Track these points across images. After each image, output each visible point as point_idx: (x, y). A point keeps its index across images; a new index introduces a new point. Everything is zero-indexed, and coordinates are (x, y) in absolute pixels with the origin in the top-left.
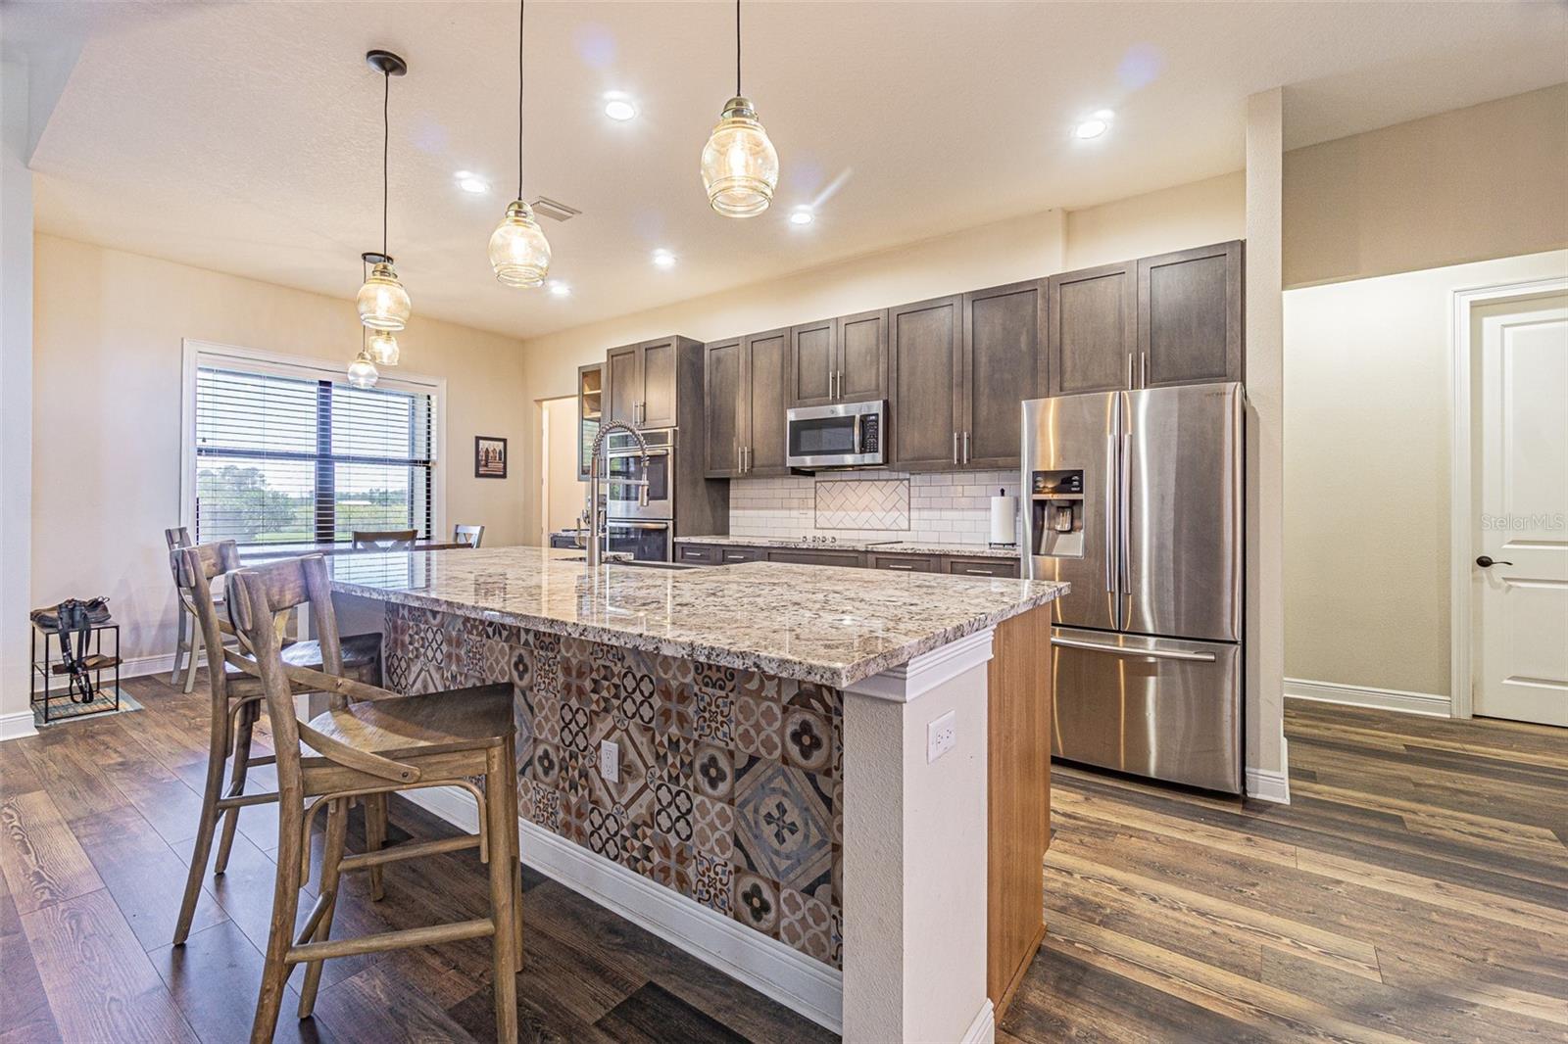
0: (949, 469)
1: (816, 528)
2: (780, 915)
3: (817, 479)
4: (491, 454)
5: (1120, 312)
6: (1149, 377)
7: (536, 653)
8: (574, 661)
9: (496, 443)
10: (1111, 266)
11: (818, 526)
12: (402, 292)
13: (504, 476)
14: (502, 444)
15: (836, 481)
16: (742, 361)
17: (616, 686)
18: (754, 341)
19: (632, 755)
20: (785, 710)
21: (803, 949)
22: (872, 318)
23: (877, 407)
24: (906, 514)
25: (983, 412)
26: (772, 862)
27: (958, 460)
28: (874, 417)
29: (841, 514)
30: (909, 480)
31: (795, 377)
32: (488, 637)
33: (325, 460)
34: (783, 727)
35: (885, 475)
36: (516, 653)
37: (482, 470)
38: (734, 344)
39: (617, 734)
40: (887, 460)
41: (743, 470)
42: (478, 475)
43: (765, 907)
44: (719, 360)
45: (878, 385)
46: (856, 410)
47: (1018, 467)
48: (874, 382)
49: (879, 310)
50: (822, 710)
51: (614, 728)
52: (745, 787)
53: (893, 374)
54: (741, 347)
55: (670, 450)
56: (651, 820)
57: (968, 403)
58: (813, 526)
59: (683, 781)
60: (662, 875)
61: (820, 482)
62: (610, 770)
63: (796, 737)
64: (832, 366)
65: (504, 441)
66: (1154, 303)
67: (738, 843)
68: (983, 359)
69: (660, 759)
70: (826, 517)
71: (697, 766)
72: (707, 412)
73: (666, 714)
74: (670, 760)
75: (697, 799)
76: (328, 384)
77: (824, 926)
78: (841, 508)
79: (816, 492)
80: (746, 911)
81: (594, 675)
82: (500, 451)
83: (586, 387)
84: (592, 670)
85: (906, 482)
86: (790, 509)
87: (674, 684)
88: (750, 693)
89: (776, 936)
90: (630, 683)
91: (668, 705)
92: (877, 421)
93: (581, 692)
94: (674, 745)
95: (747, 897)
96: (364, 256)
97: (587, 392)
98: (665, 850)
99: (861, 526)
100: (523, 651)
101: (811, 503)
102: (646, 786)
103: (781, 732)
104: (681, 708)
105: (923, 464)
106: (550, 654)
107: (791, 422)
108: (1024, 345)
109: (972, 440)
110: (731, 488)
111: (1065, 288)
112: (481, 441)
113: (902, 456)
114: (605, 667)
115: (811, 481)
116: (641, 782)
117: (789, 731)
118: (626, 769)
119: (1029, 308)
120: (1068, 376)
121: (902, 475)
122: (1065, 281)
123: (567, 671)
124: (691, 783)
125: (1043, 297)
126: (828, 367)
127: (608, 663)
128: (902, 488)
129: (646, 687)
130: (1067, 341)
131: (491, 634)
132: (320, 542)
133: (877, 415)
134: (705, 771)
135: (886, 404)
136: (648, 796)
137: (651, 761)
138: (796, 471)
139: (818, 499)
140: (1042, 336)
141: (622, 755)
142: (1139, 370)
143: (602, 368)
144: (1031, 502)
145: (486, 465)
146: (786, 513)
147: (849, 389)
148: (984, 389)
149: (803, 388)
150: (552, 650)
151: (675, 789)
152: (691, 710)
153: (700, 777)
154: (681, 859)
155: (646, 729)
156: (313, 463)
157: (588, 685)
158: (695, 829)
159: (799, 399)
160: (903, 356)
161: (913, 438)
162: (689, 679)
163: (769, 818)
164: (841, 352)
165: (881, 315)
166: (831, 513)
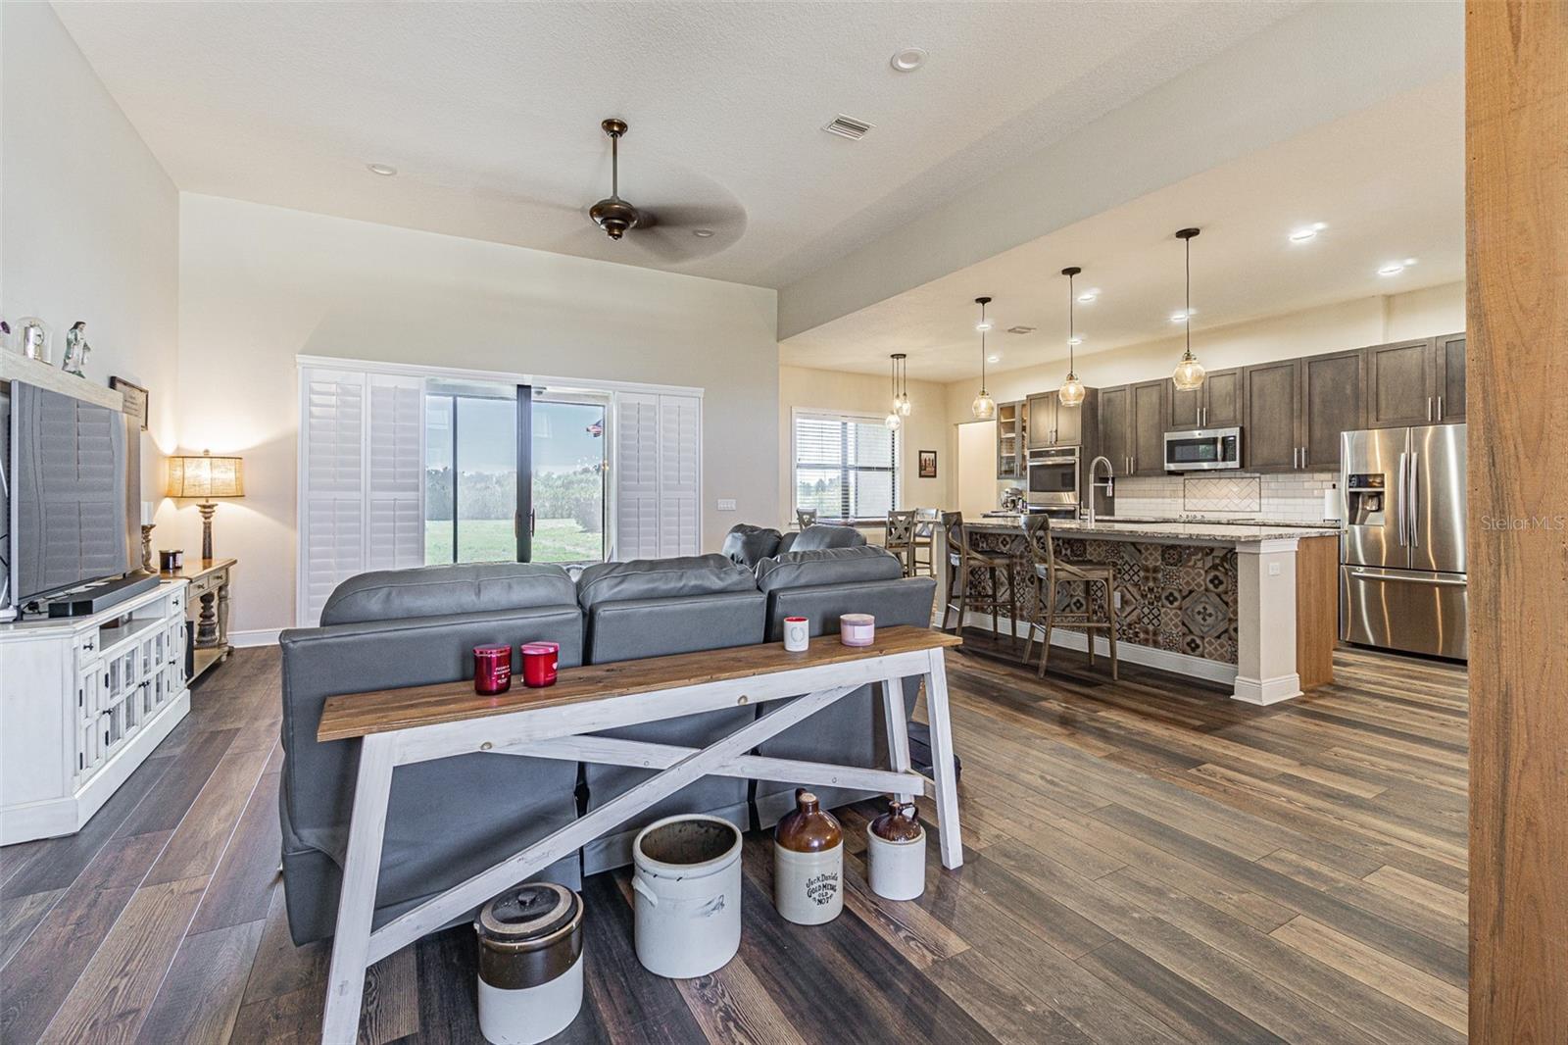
0: (1292, 471)
2: (1204, 647)
3: (1186, 478)
4: (928, 462)
5: (1423, 369)
6: (1445, 412)
8: (1094, 561)
9: (931, 454)
10: (1416, 341)
11: (1187, 509)
12: (991, 401)
13: (935, 476)
14: (933, 455)
16: (1128, 401)
17: (1119, 570)
18: (1136, 388)
19: (1128, 596)
20: (1206, 572)
21: (1215, 659)
22: (1232, 373)
23: (1235, 432)
25: (1317, 434)
26: (1200, 629)
27: (1298, 466)
28: (1232, 439)
29: (1204, 501)
30: (1260, 478)
31: (1170, 411)
33: (845, 469)
34: (1206, 578)
35: (1238, 474)
37: (923, 473)
38: (1122, 389)
39: (1119, 589)
40: (1242, 465)
41: (1130, 471)
42: (921, 476)
43: (1198, 646)
44: (1109, 400)
45: (1235, 417)
46: (1220, 433)
47: (1338, 470)
48: (1232, 414)
49: (1236, 369)
50: (1223, 570)
51: (1118, 586)
52: (1187, 603)
53: (1247, 409)
54: (1128, 392)
55: (1078, 460)
56: (1140, 620)
57: (1305, 429)
59: (1155, 603)
60: (1146, 642)
62: (1117, 604)
63: (1212, 581)
64: (1199, 404)
65: (935, 452)
66: (1449, 366)
67: (1184, 624)
68: (1317, 400)
69: (1144, 596)
70: (1191, 503)
71: (1163, 597)
72: (1101, 435)
73: (1147, 579)
74: (1149, 596)
75: (1163, 610)
77: (1225, 649)
78: (1206, 497)
79: (1185, 487)
80: (1188, 649)
82: (933, 460)
83: (1002, 418)
85: (1257, 480)
86: (1163, 497)
87: (1151, 566)
88: (1190, 567)
89: (1203, 656)
90: (1127, 567)
91: (1148, 574)
92: (1235, 441)
94: (1151, 590)
95: (1188, 644)
96: (892, 356)
97: (1003, 420)
98: (1146, 632)
99: (1221, 509)
101: (1181, 494)
102: (1136, 608)
103: (1204, 580)
104: (1154, 575)
105: (1271, 468)
107: (1168, 442)
108: (1349, 390)
109: (1308, 453)
111: (1380, 355)
112: (922, 454)
113: (1253, 464)
114: (1113, 562)
116: (1133, 607)
117: (1208, 580)
118: (1124, 602)
119: (1353, 368)
120: (1382, 412)
121: (1253, 475)
122: (1378, 351)
124: (1160, 604)
125: (1364, 360)
126: (1196, 403)
128: (1255, 483)
129: (1136, 568)
130: (1382, 389)
132: (843, 517)
133: (1235, 437)
134: (1167, 598)
135: (1242, 430)
136: (1138, 611)
137: (1139, 597)
138: (1171, 473)
139: (1187, 491)
140: (1362, 385)
141: (1122, 597)
142: (1437, 405)
143: (1016, 404)
144: (1348, 494)
145: (925, 469)
146: (1160, 500)
147: (1213, 419)
148: (1318, 420)
149: (1177, 418)
150: (1081, 557)
151: (1151, 607)
152: (1160, 575)
153: (1164, 601)
154: (1155, 634)
155: (1136, 585)
156: (839, 471)
158: (1163, 621)
159: (1175, 425)
160: (1255, 398)
161: (1261, 452)
162: (1158, 564)
163: (1199, 613)
164: (1207, 395)
165: (1237, 371)
166: (1197, 501)
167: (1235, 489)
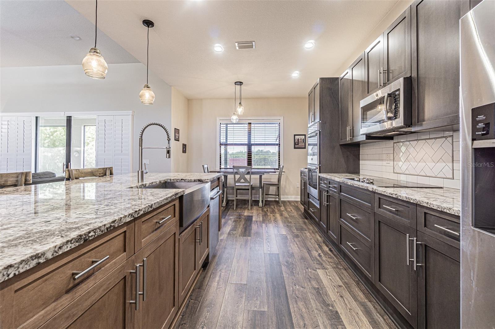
1: (394, 173)
3: (395, 141)
4: (300, 140)
9: (301, 136)
13: (305, 148)
14: (304, 136)
24: (450, 165)
29: (407, 164)
33: (249, 145)
42: (295, 148)
58: (393, 172)
61: (396, 143)
70: (399, 166)
76: (251, 123)
79: (394, 150)
82: (303, 139)
85: (450, 139)
101: (392, 156)
110: (360, 149)
112: (296, 136)
115: (391, 142)
139: (395, 154)
145: (298, 144)
156: (246, 146)
166: (402, 163)
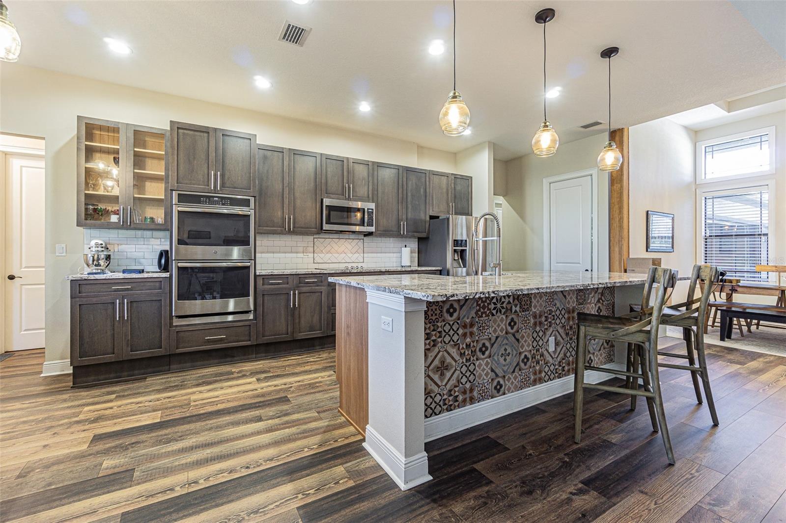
3: (315, 237)
7: (520, 314)
8: (538, 312)
11: (315, 262)
15: (326, 238)
19: (559, 338)
24: (362, 255)
28: (371, 210)
29: (329, 255)
30: (363, 239)
32: (493, 315)
36: (510, 317)
78: (329, 252)
81: (546, 315)
84: (545, 313)
92: (373, 212)
93: (541, 323)
99: (340, 261)
100: (513, 316)
106: (527, 313)
114: (549, 310)
123: (535, 317)
127: (551, 308)
128: (360, 243)
131: (495, 313)
139: (315, 248)
141: (556, 340)
146: (294, 255)
150: (528, 311)
157: (543, 319)
166: (323, 255)
167: (350, 247)
